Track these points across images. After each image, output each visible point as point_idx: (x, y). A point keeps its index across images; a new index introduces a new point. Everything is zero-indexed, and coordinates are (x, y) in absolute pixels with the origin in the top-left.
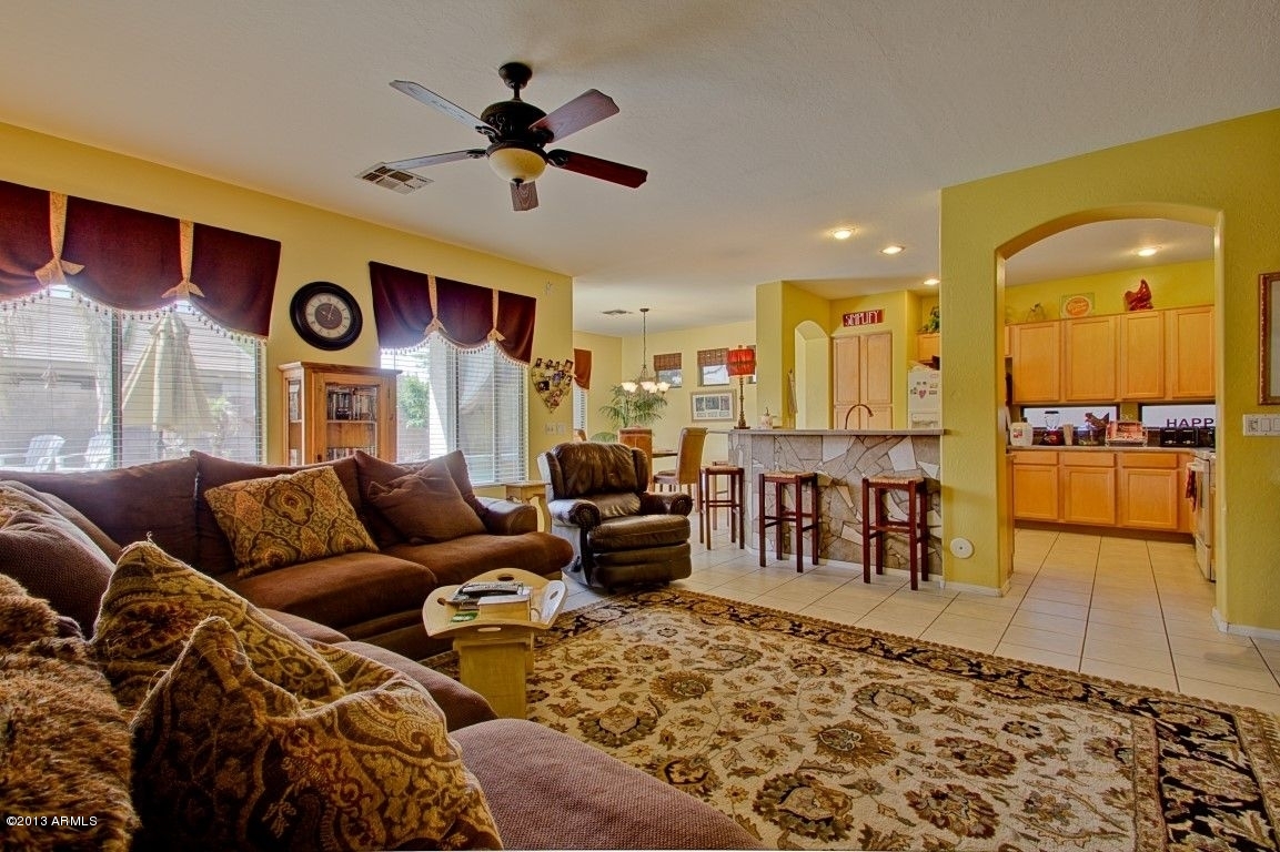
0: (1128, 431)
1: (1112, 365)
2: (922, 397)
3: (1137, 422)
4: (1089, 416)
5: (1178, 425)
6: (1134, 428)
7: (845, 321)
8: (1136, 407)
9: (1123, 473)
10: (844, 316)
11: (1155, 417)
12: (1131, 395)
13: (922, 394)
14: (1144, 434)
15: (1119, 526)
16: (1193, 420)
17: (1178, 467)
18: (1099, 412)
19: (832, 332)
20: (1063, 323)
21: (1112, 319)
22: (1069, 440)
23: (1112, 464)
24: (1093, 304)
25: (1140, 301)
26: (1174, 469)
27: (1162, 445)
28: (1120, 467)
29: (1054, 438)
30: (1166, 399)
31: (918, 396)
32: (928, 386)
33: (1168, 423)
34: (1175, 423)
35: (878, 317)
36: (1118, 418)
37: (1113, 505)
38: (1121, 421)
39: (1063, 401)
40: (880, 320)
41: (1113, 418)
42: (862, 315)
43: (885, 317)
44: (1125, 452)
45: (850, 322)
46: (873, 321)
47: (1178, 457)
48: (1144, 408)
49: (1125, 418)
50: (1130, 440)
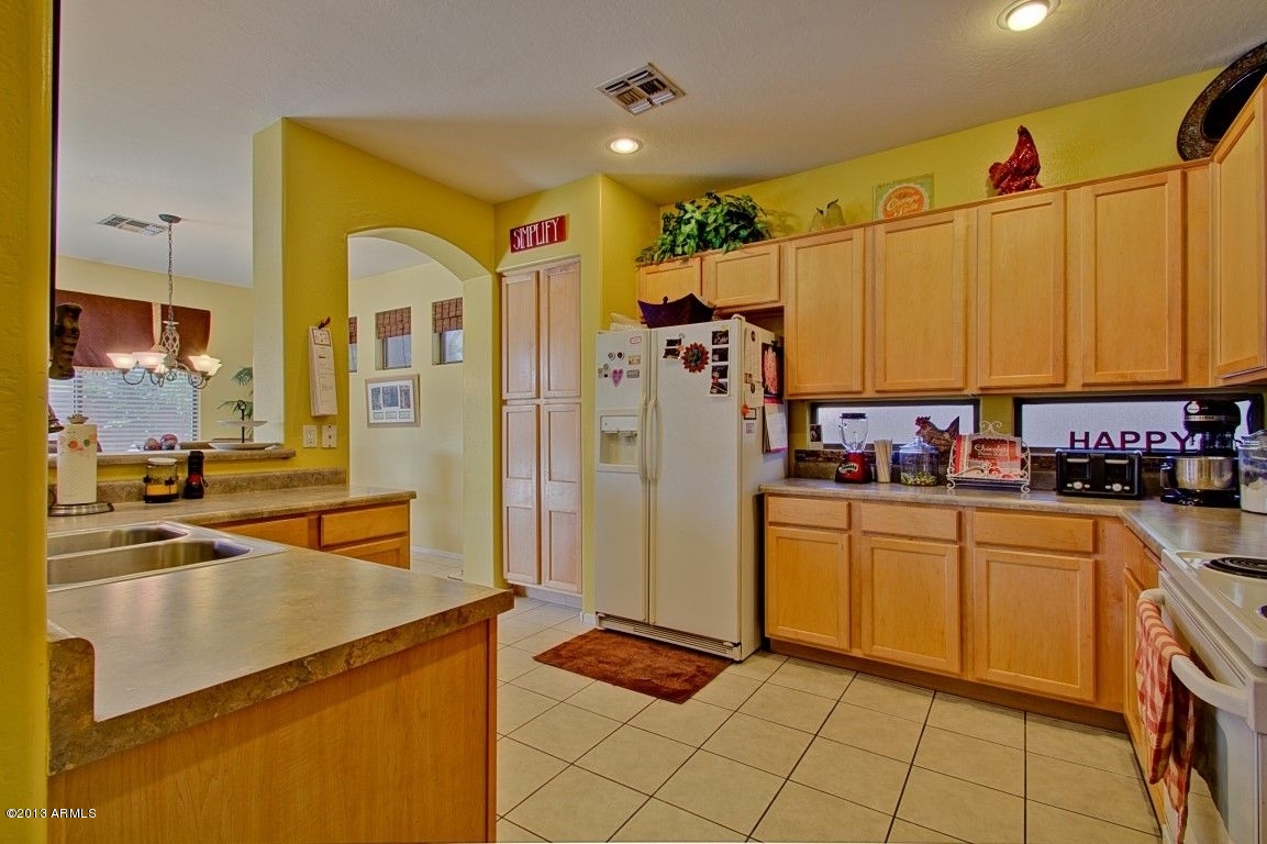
0: (992, 458)
1: (960, 316)
2: (616, 382)
3: (1010, 437)
4: (923, 422)
5: (1092, 444)
6: (1003, 451)
7: (514, 241)
8: (1009, 406)
9: (976, 556)
10: (512, 231)
11: (1047, 428)
12: (997, 380)
13: (617, 375)
14: (1023, 464)
15: (969, 677)
16: (1123, 434)
17: (1096, 550)
18: (941, 417)
19: (497, 263)
20: (870, 230)
21: (959, 215)
22: (884, 473)
23: (953, 535)
24: (931, 197)
25: (1017, 174)
26: (1086, 554)
27: (1062, 490)
28: (969, 544)
29: (855, 467)
30: (1069, 388)
31: (609, 380)
32: (626, 360)
33: (1073, 440)
34: (1086, 441)
35: (558, 230)
36: (977, 429)
37: (956, 628)
38: (982, 435)
39: (869, 394)
40: (562, 237)
41: (966, 429)
42: (536, 227)
43: (572, 228)
44: (980, 509)
45: (520, 242)
46: (551, 241)
47: (1096, 525)
48: (1025, 407)
49: (990, 431)
50: (994, 477)
